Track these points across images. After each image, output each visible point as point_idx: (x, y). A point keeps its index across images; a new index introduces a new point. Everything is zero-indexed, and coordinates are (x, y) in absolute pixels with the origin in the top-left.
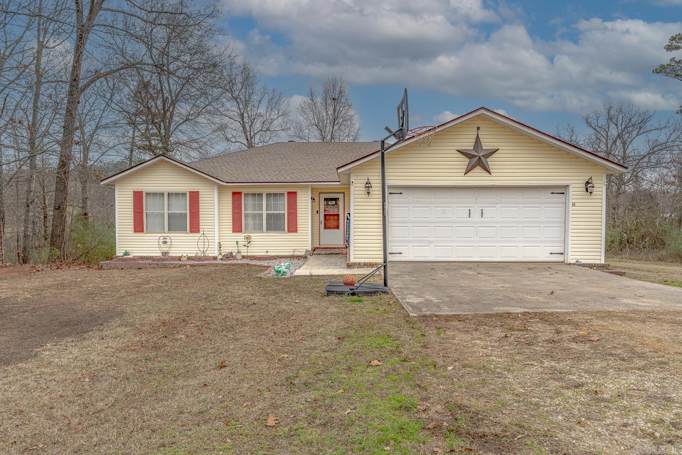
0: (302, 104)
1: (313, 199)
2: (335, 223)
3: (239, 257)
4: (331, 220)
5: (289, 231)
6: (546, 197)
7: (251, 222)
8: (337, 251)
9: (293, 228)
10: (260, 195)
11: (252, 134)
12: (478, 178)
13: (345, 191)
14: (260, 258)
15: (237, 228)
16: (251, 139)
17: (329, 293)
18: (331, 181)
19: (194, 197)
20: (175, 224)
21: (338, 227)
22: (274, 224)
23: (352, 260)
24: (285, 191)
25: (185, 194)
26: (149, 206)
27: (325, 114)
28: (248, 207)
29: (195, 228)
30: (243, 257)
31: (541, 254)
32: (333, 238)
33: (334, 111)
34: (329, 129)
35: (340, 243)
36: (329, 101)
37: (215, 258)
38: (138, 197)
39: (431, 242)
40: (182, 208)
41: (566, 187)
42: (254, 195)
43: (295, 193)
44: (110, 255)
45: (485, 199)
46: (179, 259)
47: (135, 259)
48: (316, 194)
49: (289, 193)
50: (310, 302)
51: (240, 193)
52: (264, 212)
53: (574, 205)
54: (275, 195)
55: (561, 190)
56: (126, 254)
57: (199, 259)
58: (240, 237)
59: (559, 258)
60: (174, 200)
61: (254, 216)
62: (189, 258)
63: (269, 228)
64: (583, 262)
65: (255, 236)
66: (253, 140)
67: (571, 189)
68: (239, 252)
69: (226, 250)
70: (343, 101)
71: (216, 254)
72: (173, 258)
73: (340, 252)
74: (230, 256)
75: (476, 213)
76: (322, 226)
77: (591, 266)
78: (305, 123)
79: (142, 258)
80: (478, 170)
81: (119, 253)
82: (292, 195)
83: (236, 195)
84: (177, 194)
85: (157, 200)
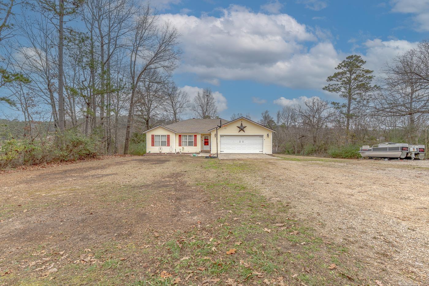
0: (195, 98)
1: (201, 137)
2: (207, 144)
3: (181, 153)
4: (206, 143)
5: (194, 146)
6: (258, 138)
7: (184, 143)
8: (208, 152)
9: (196, 145)
10: (187, 136)
11: (176, 109)
12: (242, 133)
13: (210, 135)
14: (187, 153)
15: (180, 145)
16: (175, 110)
17: (206, 158)
18: (206, 132)
19: (168, 136)
20: (163, 144)
21: (208, 145)
22: (190, 144)
23: (211, 153)
24: (194, 135)
25: (166, 136)
26: (156, 139)
27: (204, 101)
28: (183, 139)
29: (169, 145)
30: (182, 153)
31: (258, 152)
32: (206, 148)
33: (207, 101)
34: (205, 107)
35: (209, 149)
36: (205, 96)
37: (174, 153)
38: (153, 136)
39: (231, 149)
40: (165, 139)
41: (263, 135)
42: (185, 136)
43: (196, 135)
44: (145, 152)
45: (244, 138)
46: (164, 154)
47: (152, 153)
48: (202, 135)
49: (195, 135)
50: (204, 159)
51: (181, 135)
52: (188, 141)
53: (265, 140)
54: (191, 136)
55: (262, 136)
56: (150, 152)
57: (170, 153)
58: (181, 147)
59: (262, 153)
60: (163, 138)
61: (185, 142)
62: (167, 153)
63: (189, 145)
64: (267, 153)
65: (185, 147)
66: (176, 111)
67: (264, 136)
68: (180, 152)
69: (177, 151)
70: (211, 96)
71: (174, 152)
72: (163, 153)
73: (209, 152)
74: (178, 153)
75: (241, 142)
76: (204, 144)
77: (268, 155)
78: (196, 105)
79: (154, 153)
80: (242, 131)
81: (148, 152)
82: (196, 136)
83: (180, 136)
84: (164, 136)
85: (158, 137)
